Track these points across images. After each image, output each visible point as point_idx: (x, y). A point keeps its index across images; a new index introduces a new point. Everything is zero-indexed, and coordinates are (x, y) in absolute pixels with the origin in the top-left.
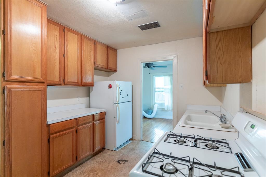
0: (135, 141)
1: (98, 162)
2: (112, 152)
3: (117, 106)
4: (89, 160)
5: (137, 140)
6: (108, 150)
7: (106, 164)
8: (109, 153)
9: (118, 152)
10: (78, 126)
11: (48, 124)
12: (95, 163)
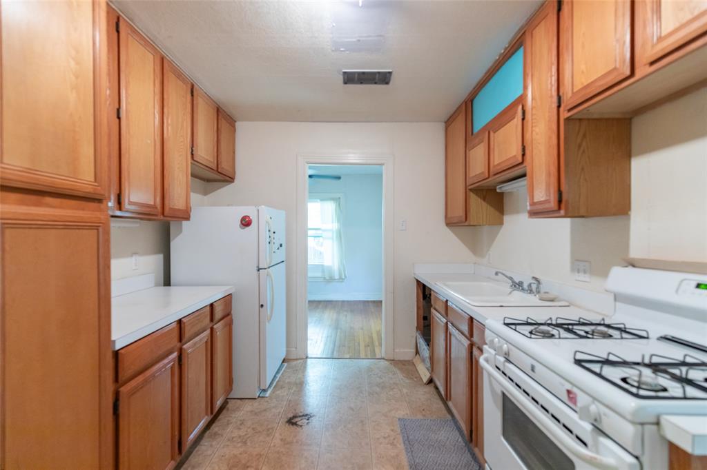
0: (295, 362)
1: (234, 439)
2: (256, 404)
3: (268, 275)
4: (201, 443)
5: (297, 359)
6: (239, 401)
7: (261, 438)
8: (248, 407)
9: (270, 397)
10: (184, 344)
11: (118, 347)
12: (228, 445)
